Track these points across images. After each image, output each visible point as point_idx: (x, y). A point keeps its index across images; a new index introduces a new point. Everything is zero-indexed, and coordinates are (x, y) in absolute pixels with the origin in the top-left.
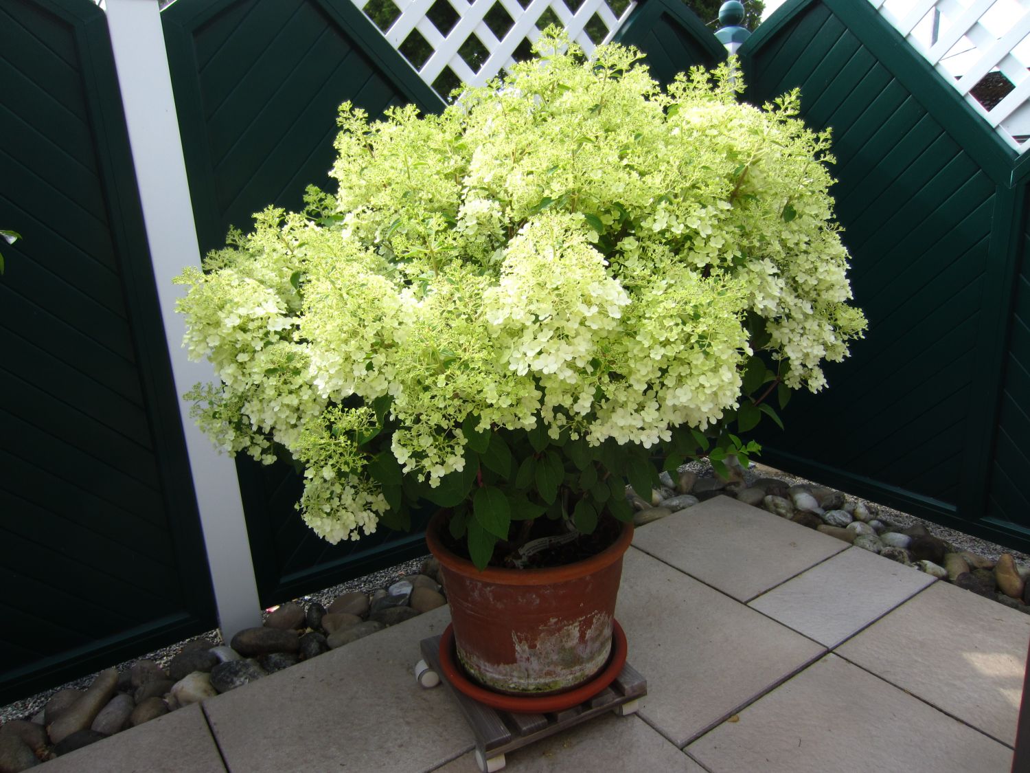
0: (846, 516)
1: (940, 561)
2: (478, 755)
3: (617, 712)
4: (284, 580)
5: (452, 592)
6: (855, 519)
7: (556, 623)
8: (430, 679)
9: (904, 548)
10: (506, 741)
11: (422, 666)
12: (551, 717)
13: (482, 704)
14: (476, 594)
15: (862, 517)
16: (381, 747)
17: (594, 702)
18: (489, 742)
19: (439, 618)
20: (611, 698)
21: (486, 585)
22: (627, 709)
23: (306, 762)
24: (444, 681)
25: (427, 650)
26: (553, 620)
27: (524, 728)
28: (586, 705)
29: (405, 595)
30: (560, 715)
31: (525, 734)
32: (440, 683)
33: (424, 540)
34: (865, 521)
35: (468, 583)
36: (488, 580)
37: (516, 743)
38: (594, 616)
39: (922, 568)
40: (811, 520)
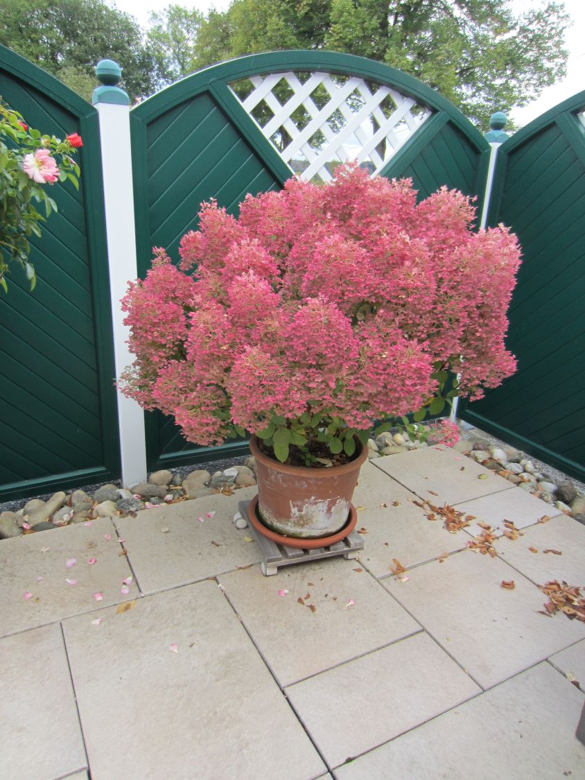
0: (519, 468)
1: (568, 503)
2: (263, 565)
3: (345, 556)
4: (161, 457)
5: (261, 475)
6: (525, 471)
7: (315, 500)
8: (241, 523)
9: (550, 493)
10: (279, 559)
11: (238, 515)
12: (306, 551)
13: (269, 539)
14: (273, 477)
15: (529, 470)
16: (210, 554)
17: (332, 547)
18: (269, 558)
19: (252, 491)
20: (341, 548)
21: (278, 473)
22: (350, 556)
23: (168, 555)
24: (250, 525)
25: (242, 507)
26: (313, 498)
27: (290, 555)
28: (327, 548)
29: (233, 476)
30: (311, 551)
31: (290, 558)
32: (247, 527)
33: (248, 445)
34: (531, 473)
35: (269, 470)
36: (279, 470)
37: (284, 562)
38: (337, 500)
39: (556, 506)
40: (497, 467)
